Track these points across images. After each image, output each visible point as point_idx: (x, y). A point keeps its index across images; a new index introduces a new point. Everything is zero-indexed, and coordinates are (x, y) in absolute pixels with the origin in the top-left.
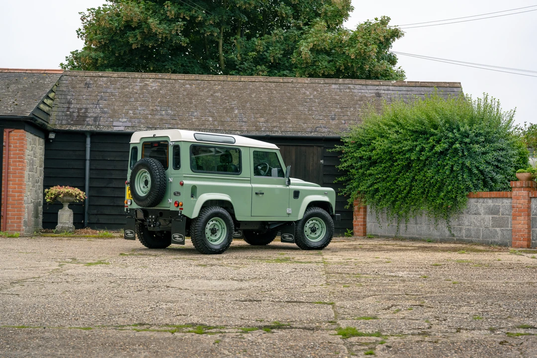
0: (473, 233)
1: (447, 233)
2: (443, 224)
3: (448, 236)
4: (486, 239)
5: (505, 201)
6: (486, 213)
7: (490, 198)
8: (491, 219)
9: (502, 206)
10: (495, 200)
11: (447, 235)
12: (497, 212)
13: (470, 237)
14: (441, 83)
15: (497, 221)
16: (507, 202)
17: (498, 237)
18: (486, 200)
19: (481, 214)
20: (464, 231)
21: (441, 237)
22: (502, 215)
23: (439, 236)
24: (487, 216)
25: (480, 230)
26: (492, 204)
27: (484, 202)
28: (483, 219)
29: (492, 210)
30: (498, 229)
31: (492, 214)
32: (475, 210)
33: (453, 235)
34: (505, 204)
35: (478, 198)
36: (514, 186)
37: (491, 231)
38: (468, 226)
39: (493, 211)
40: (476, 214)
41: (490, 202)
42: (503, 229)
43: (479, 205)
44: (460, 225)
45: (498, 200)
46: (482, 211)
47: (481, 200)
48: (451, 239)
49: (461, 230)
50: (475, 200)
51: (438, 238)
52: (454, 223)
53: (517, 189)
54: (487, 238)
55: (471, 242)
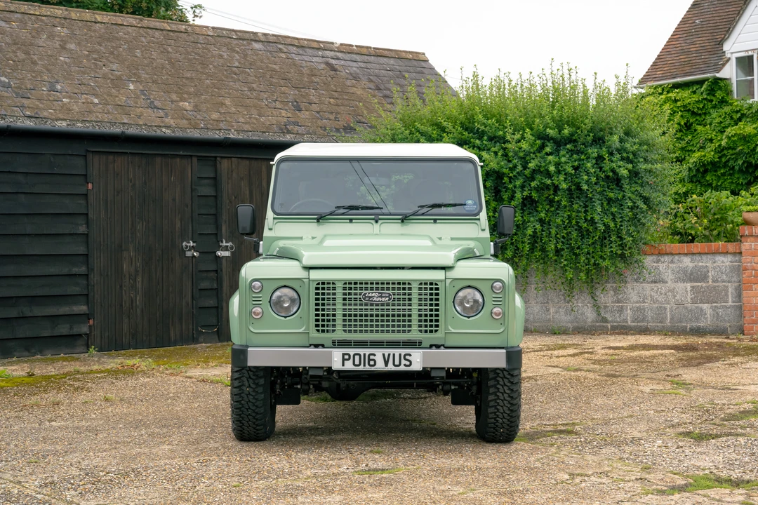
0: (650, 314)
1: (589, 315)
2: (580, 301)
3: (593, 321)
4: (679, 324)
5: (719, 258)
6: (677, 280)
7: (686, 254)
8: (689, 289)
9: (714, 268)
10: (697, 257)
11: (590, 320)
12: (704, 278)
13: (643, 321)
14: (400, 51)
15: (703, 292)
16: (724, 261)
17: (706, 319)
18: (677, 257)
19: (667, 282)
20: (629, 311)
21: (575, 324)
22: (713, 281)
23: (572, 322)
24: (681, 285)
25: (665, 309)
26: (691, 265)
27: (672, 262)
28: (672, 291)
29: (691, 274)
30: (705, 306)
31: (691, 280)
32: (654, 276)
33: (605, 320)
34: (719, 263)
35: (661, 254)
36: (747, 233)
37: (691, 310)
38: (637, 302)
39: (696, 276)
40: (655, 282)
41: (687, 262)
42: (715, 306)
43: (662, 266)
44: (618, 302)
45: (704, 257)
46: (669, 276)
47: (666, 258)
48: (600, 326)
49: (621, 310)
50: (654, 258)
51: (570, 325)
52: (606, 298)
53: (752, 239)
54: (680, 322)
55: (645, 331)
